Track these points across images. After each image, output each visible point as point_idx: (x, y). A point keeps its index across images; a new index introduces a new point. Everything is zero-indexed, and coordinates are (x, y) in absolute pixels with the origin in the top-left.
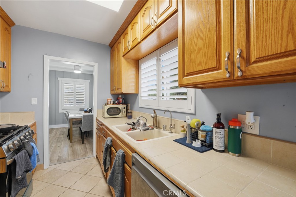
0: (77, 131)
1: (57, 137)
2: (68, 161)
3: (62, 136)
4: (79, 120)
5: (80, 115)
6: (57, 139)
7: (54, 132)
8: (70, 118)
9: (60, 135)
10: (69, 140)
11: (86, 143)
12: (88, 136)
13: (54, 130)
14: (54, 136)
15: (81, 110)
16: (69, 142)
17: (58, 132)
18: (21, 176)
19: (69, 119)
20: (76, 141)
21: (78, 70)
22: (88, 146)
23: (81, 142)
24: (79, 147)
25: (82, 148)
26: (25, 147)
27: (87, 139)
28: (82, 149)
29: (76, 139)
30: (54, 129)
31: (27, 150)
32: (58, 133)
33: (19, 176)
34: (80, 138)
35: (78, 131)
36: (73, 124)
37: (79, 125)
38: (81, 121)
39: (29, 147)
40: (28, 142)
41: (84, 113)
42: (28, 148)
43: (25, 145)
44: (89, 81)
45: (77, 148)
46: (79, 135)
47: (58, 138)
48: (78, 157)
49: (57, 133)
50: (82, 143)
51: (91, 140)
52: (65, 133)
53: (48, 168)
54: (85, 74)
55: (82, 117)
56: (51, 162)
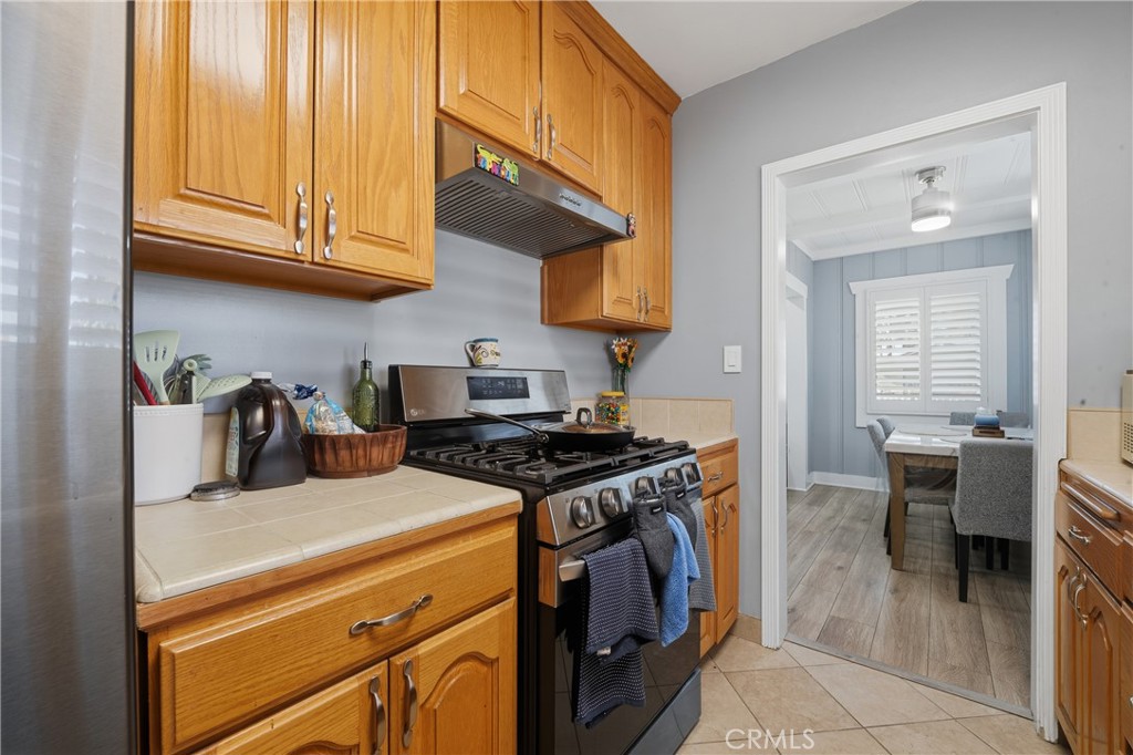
0: (936, 523)
1: (841, 524)
2: (867, 663)
3: (860, 526)
4: (942, 466)
5: (947, 441)
6: (837, 531)
7: (833, 502)
8: (890, 450)
9: (853, 518)
10: (889, 553)
11: (982, 601)
12: (997, 564)
13: (837, 494)
14: (829, 519)
15: (957, 419)
16: (889, 565)
17: (846, 507)
18: (614, 648)
19: (888, 453)
20: (926, 570)
21: (934, 213)
22: (992, 624)
23: (954, 585)
24: (935, 611)
25: (952, 623)
26: (638, 527)
27: (993, 584)
28: (957, 632)
29: (927, 558)
30: (837, 489)
31: (643, 544)
32: (849, 510)
33: (603, 648)
34: (949, 561)
35: (939, 525)
36: (909, 483)
37: (940, 494)
38: (954, 472)
39: (653, 532)
40: (653, 507)
41: (974, 435)
42: (651, 536)
43: (641, 518)
44: (1007, 270)
45: (924, 611)
46: (943, 547)
47: (843, 528)
48: (924, 665)
49: (842, 508)
50: (957, 596)
51: (1018, 594)
52: (876, 517)
53: (778, 649)
54: (982, 237)
55: (958, 454)
56: (794, 627)
